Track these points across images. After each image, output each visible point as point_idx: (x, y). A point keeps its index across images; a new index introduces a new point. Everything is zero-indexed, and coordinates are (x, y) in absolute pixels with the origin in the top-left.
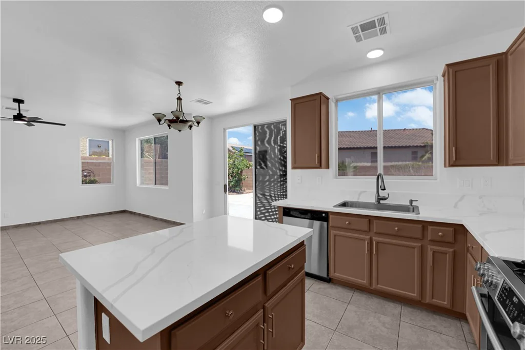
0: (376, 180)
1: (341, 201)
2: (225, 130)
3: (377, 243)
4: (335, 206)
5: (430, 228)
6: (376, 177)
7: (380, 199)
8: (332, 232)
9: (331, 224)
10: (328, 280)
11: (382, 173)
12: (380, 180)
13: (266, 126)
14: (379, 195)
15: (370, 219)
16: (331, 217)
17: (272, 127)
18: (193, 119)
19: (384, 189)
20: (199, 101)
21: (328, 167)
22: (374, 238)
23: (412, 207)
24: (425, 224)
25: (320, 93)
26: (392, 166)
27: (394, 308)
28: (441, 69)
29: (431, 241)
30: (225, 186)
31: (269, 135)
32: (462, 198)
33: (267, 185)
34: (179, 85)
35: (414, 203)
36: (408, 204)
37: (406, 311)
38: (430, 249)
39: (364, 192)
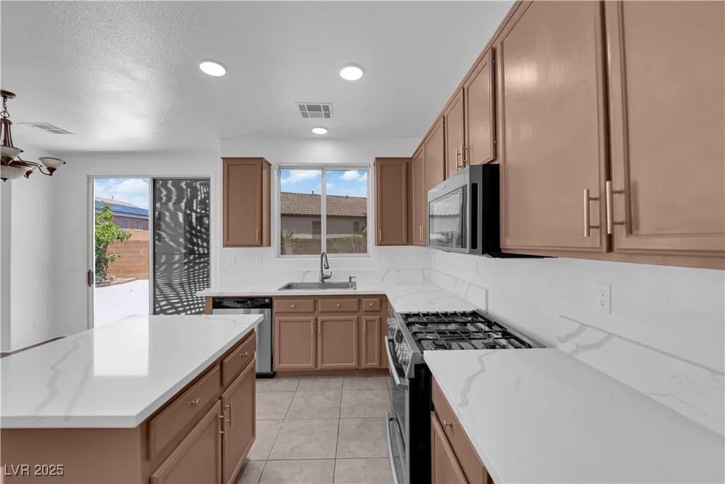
0: (320, 259)
1: (285, 283)
2: (90, 179)
3: (322, 322)
4: (279, 290)
5: (364, 300)
6: (320, 256)
7: (323, 278)
8: (277, 319)
9: (275, 309)
10: (271, 376)
11: (325, 251)
12: (324, 259)
13: (170, 182)
14: (323, 275)
15: (315, 298)
16: (275, 302)
17: (183, 185)
18: (40, 163)
19: (328, 268)
20: (42, 127)
21: (269, 245)
22: (319, 318)
23: (350, 284)
24: (360, 298)
25: (262, 158)
26: (335, 239)
27: (336, 382)
28: (372, 161)
29: (365, 312)
30: (89, 274)
31: (177, 196)
32: (387, 271)
33: (176, 269)
34: (5, 98)
35: (353, 280)
36: (348, 281)
37: (347, 381)
38: (364, 318)
39: (309, 271)
